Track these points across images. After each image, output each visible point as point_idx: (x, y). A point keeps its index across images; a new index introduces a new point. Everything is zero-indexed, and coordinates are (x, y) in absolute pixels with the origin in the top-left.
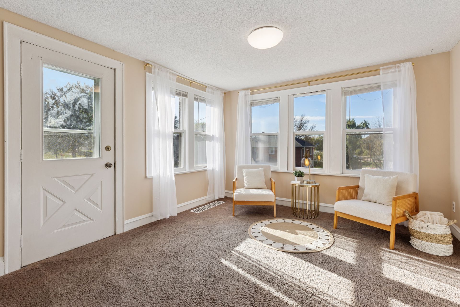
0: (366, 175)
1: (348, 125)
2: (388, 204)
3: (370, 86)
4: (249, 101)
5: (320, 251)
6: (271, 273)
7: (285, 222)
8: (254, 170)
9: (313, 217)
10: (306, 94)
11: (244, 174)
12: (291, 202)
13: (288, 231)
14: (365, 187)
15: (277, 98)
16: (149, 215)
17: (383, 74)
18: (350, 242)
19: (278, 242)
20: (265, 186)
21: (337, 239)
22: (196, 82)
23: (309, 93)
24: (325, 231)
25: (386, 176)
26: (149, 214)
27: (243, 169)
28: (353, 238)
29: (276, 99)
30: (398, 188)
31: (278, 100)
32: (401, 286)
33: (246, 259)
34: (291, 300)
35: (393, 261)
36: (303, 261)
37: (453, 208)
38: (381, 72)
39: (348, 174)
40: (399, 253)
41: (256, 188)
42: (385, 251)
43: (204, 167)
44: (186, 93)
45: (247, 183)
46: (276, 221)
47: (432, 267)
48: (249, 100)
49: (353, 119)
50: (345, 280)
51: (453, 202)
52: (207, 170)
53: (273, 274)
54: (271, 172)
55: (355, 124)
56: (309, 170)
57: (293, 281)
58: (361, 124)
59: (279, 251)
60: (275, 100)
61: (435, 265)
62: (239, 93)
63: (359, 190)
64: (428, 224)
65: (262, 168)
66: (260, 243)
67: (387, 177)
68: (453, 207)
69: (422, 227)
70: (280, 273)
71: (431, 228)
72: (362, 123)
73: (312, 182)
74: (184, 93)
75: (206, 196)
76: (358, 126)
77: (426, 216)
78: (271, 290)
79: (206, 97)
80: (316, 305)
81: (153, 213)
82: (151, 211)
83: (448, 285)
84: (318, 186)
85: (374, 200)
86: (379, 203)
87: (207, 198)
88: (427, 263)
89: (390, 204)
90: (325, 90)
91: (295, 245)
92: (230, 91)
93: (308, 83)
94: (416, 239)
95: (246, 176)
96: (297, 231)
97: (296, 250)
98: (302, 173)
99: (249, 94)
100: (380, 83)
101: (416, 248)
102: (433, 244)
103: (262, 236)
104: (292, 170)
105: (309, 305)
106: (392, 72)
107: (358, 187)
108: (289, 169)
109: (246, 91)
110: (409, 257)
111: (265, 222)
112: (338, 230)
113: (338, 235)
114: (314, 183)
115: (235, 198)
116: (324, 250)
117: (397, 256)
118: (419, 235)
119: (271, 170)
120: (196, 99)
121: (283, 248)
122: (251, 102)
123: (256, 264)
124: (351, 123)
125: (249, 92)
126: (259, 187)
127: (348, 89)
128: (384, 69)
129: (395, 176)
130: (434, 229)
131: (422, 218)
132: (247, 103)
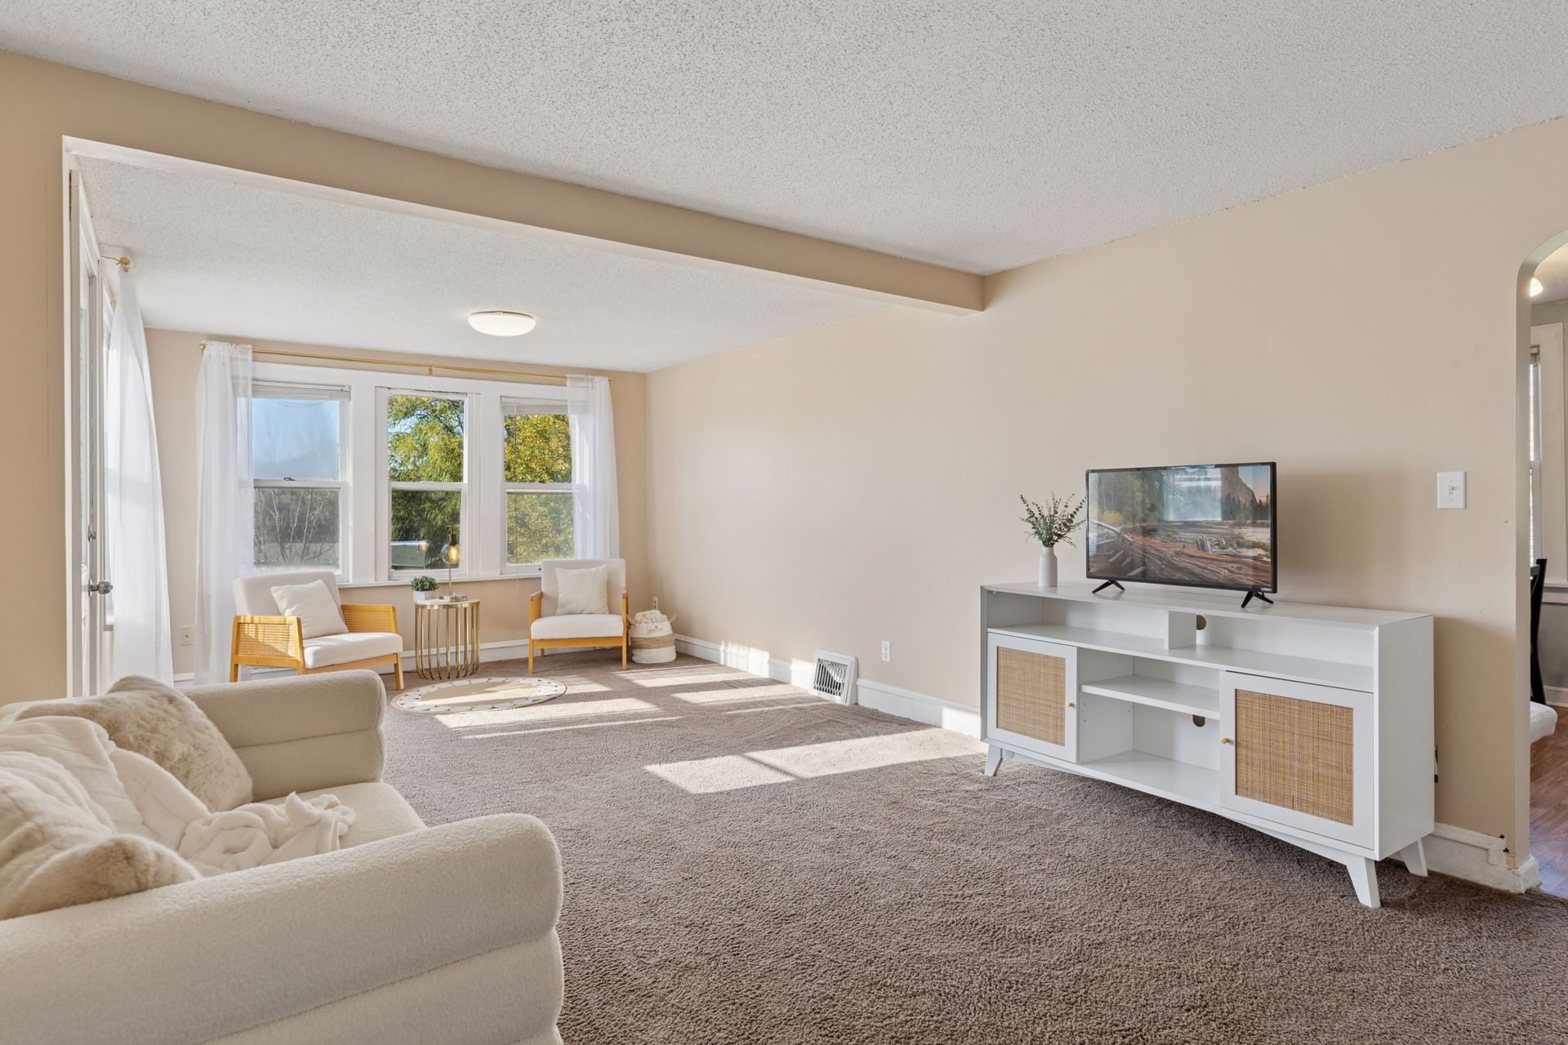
0: (558, 570)
2: (600, 612)
3: (550, 403)
8: (307, 586)
9: (466, 675)
11: (283, 603)
13: (473, 693)
14: (560, 592)
15: (342, 388)
17: (570, 387)
18: (576, 678)
20: (343, 626)
23: (430, 391)
24: (525, 678)
29: (339, 388)
30: (609, 586)
31: (343, 392)
35: (639, 677)
37: (657, 605)
38: (568, 383)
39: (515, 574)
40: (635, 671)
41: (332, 631)
42: (621, 673)
48: (249, 376)
51: (654, 598)
54: (340, 589)
56: (448, 573)
60: (334, 393)
62: (204, 346)
63: (544, 600)
64: (656, 624)
65: (320, 581)
67: (593, 569)
69: (651, 631)
71: (659, 629)
73: (461, 597)
77: (647, 617)
84: (477, 604)
85: (580, 610)
86: (587, 612)
88: (665, 670)
89: (604, 611)
94: (644, 649)
95: (290, 605)
96: (490, 689)
98: (435, 580)
99: (249, 357)
100: (566, 401)
102: (661, 649)
104: (389, 579)
106: (583, 387)
107: (542, 595)
108: (378, 579)
109: (236, 348)
110: (645, 671)
112: (539, 674)
114: (465, 599)
115: (315, 661)
116: (566, 691)
117: (636, 674)
118: (645, 643)
122: (255, 382)
125: (248, 351)
127: (512, 401)
128: (572, 378)
129: (604, 566)
130: (661, 629)
131: (645, 620)
132: (241, 382)
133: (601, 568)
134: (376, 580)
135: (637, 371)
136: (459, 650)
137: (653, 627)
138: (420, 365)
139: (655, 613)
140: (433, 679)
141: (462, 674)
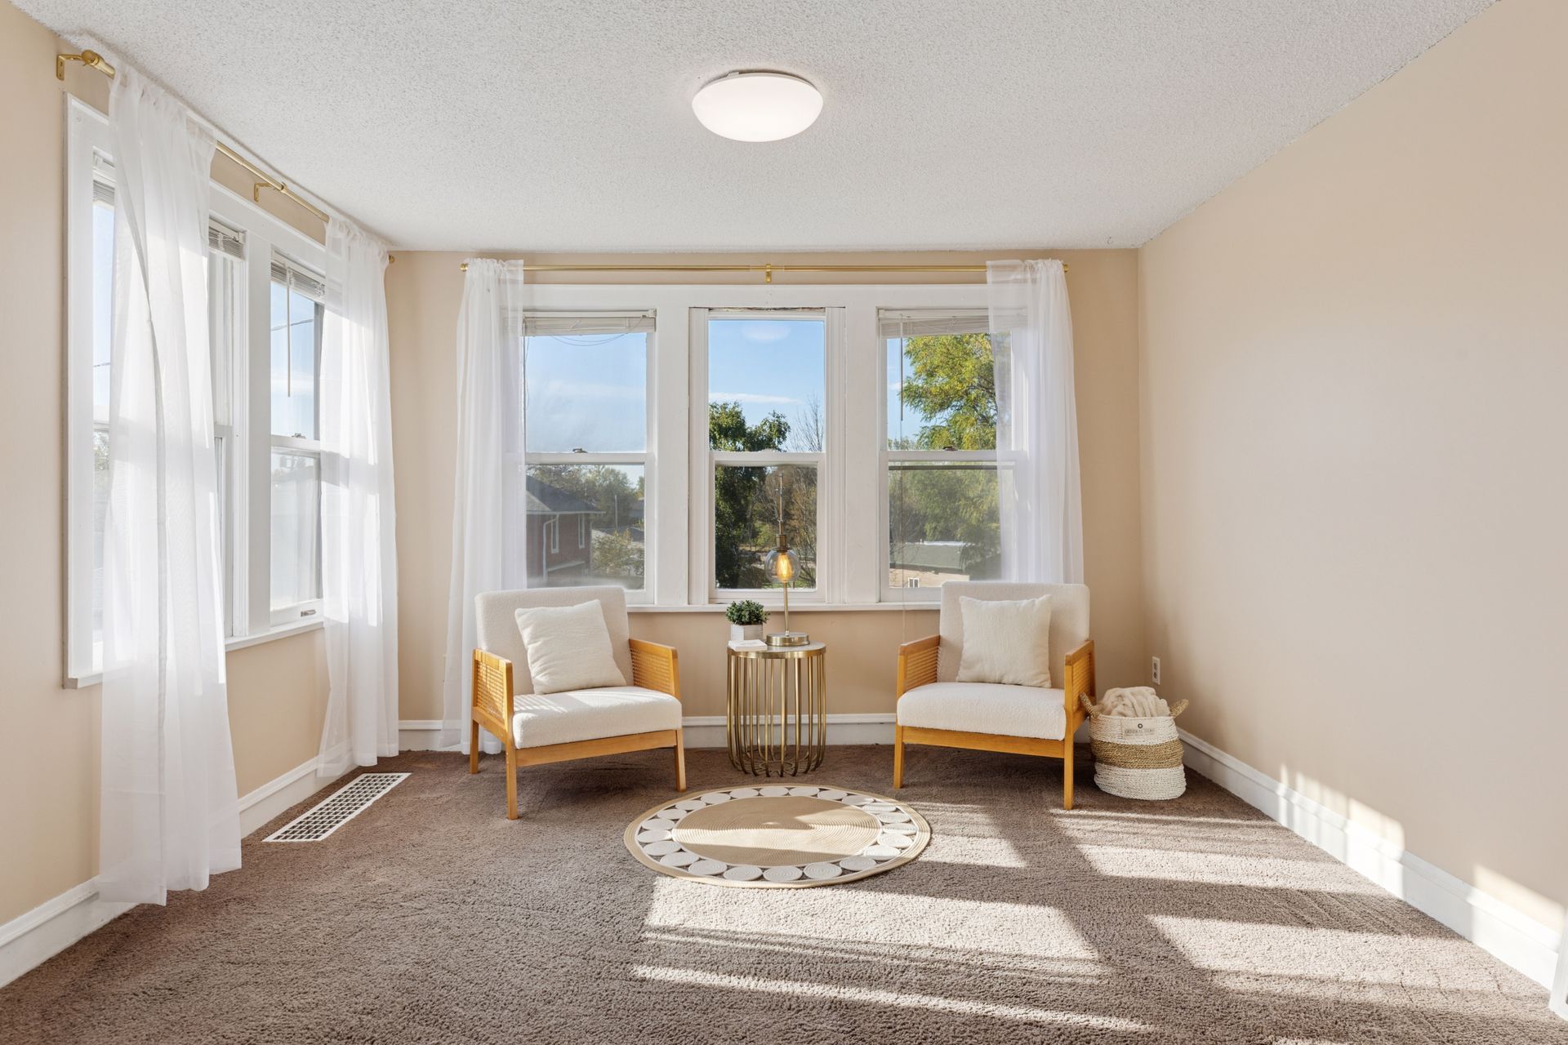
0: (964, 600)
1: (720, 426)
2: (1034, 683)
3: (959, 314)
4: (521, 309)
5: (917, 857)
6: (839, 955)
7: (759, 795)
8: (568, 609)
9: (801, 769)
10: (757, 312)
11: (526, 635)
12: (726, 726)
13: (770, 823)
14: (965, 639)
15: (644, 313)
16: (75, 894)
17: (993, 283)
18: (967, 814)
19: (774, 865)
20: (617, 675)
21: (930, 815)
22: (288, 191)
23: (767, 309)
24: (877, 800)
25: (1023, 599)
26: (79, 887)
27: (518, 611)
28: (965, 802)
29: (640, 314)
30: (1054, 633)
31: (646, 319)
32: (1149, 886)
33: (721, 943)
34: (955, 1001)
35: (1093, 835)
36: (895, 896)
37: (1155, 674)
38: (990, 276)
39: (902, 604)
40: (1090, 813)
41: (584, 684)
42: (1061, 816)
43: (304, 614)
44: (240, 238)
45: (541, 671)
46: (728, 797)
47: (1171, 827)
48: (520, 305)
49: (736, 405)
50: (1035, 910)
51: (1154, 658)
52: (323, 628)
53: (847, 956)
54: (629, 614)
55: (742, 423)
56: (782, 596)
57: (915, 954)
58: (762, 426)
59: (804, 888)
60: (634, 322)
61: (1174, 822)
62: (465, 265)
63: (939, 652)
64: (1140, 720)
65: (596, 601)
66: (717, 881)
67: (1025, 602)
68: (1154, 671)
69: (1128, 732)
70: (863, 948)
71: (1146, 730)
72: (765, 424)
73: (801, 639)
74: (232, 234)
75: (315, 758)
76: (750, 434)
77: (1127, 701)
78: (884, 997)
79: (323, 272)
80: (1021, 988)
81: (96, 879)
82: (88, 868)
83: (1221, 857)
84: (821, 652)
85: (996, 675)
86: (1010, 681)
87: (321, 766)
88: (1156, 821)
89: (1039, 681)
90: (821, 308)
91: (835, 860)
92: (408, 252)
93: (763, 273)
94: (1112, 768)
95: (534, 638)
96: (803, 818)
97: (848, 873)
98: (759, 608)
99: (521, 277)
100: (987, 309)
101: (1114, 792)
102: (1151, 771)
103: (700, 859)
104: (707, 600)
105: (1007, 997)
106: (1016, 281)
107: (938, 641)
108: (694, 598)
109: (503, 266)
110: (1117, 819)
111: (663, 813)
112: (910, 791)
113: (924, 804)
114: (806, 643)
115: (524, 737)
116: (923, 851)
117: (1091, 821)
118: (1119, 754)
119: (627, 606)
120: (279, 271)
121: (803, 877)
122: (529, 314)
123: (771, 947)
124: (726, 422)
125: (518, 269)
126: (597, 680)
127: (896, 315)
128: (996, 267)
129: (1044, 597)
130: (1151, 731)
131: (1120, 708)
132: (510, 314)
133: (1037, 601)
134: (689, 604)
135: (1117, 243)
136: (803, 721)
137: (1134, 726)
138: (747, 268)
139: (1146, 694)
140: (756, 775)
141: (802, 768)
